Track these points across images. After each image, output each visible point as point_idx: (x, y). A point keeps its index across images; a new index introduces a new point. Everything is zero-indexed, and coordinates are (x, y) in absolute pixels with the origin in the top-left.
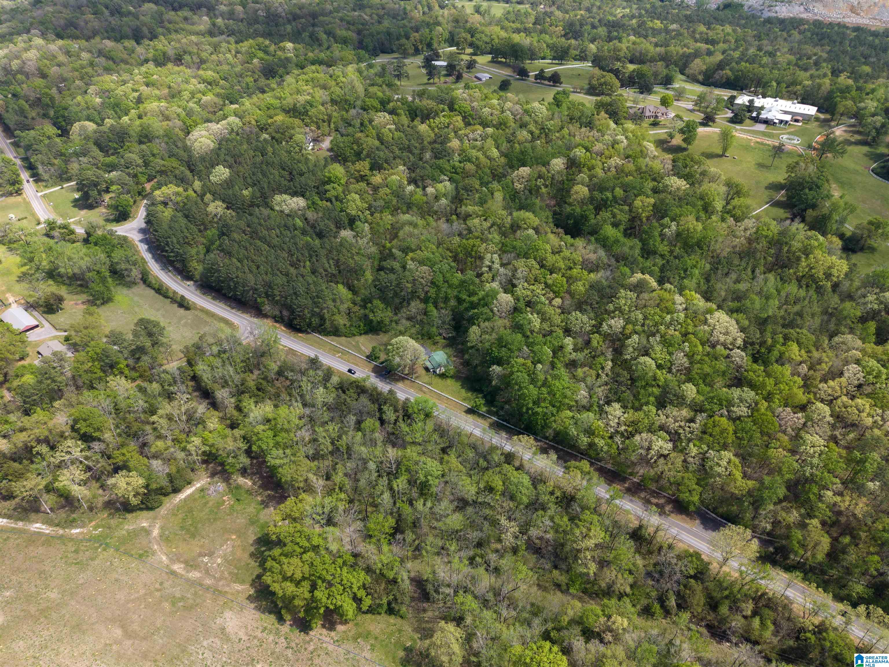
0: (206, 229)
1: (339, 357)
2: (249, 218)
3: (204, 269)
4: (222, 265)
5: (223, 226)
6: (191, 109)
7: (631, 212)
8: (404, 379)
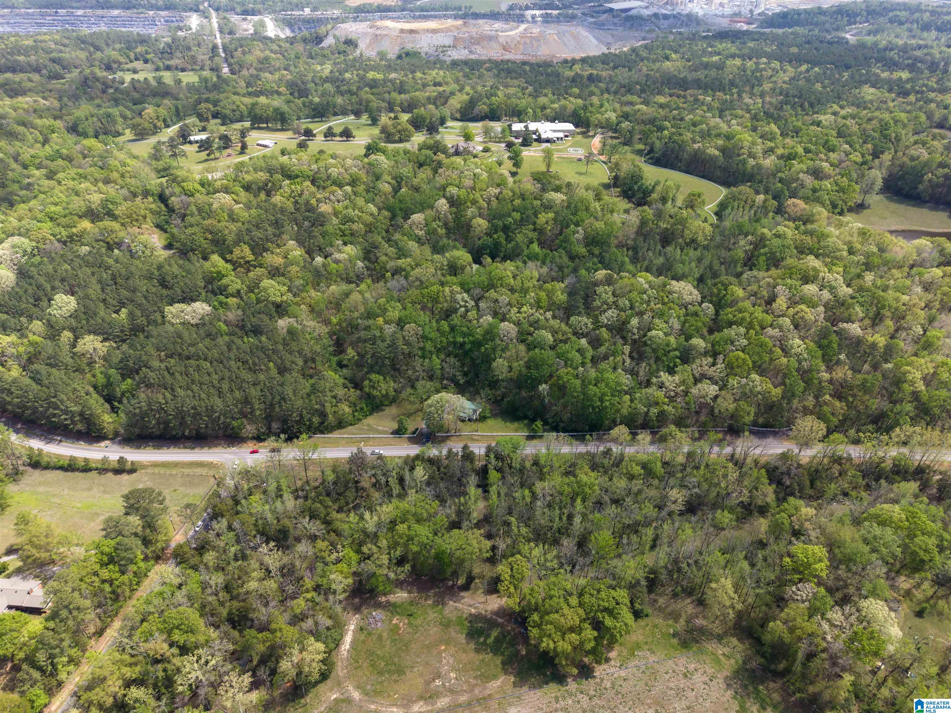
7: (535, 230)
8: (448, 437)
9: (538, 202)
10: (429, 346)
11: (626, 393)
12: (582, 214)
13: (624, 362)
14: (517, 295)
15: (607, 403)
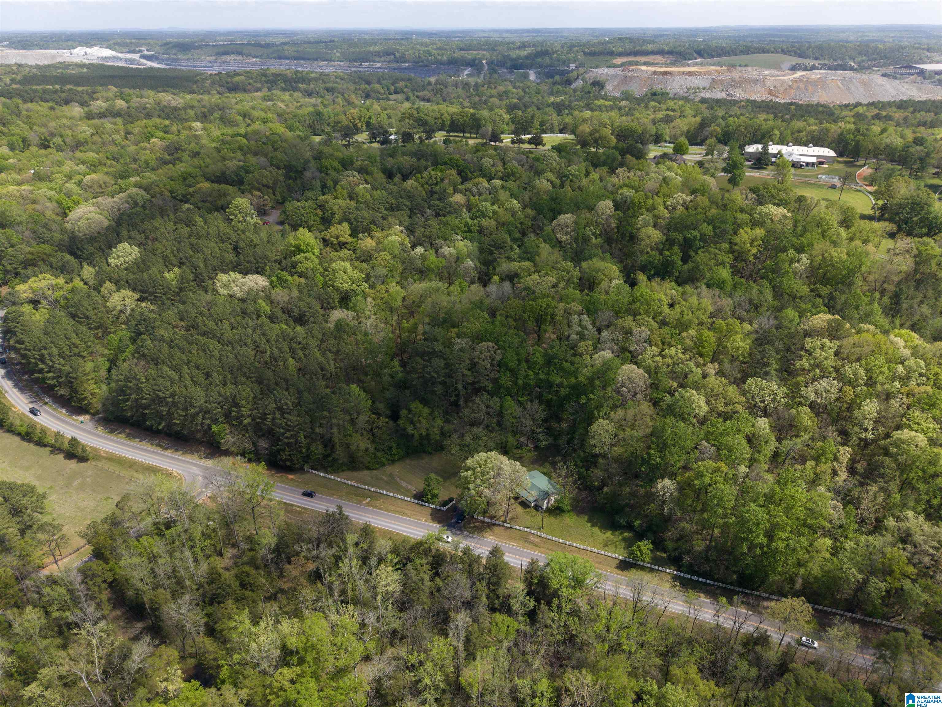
0: (106, 333)
1: (368, 504)
2: (181, 307)
3: (110, 391)
4: (143, 379)
5: (139, 322)
6: (70, 190)
7: (731, 251)
8: (490, 526)
9: (746, 217)
10: (506, 380)
11: (827, 533)
12: (814, 236)
13: (835, 473)
14: (666, 329)
15: (781, 545)
